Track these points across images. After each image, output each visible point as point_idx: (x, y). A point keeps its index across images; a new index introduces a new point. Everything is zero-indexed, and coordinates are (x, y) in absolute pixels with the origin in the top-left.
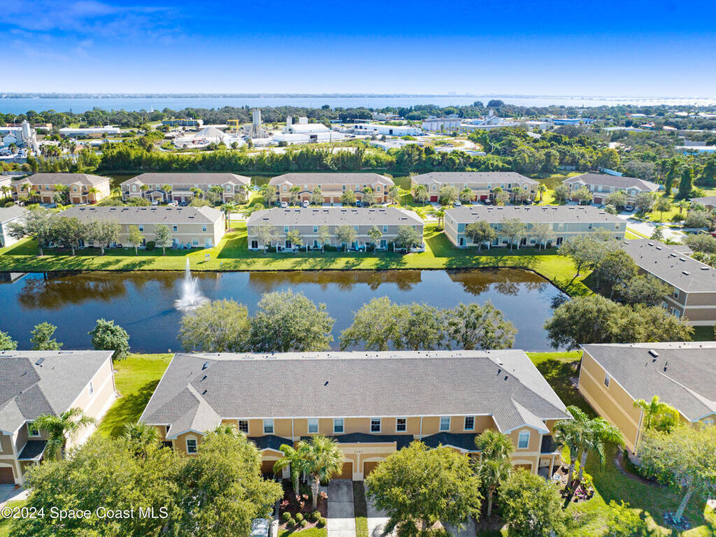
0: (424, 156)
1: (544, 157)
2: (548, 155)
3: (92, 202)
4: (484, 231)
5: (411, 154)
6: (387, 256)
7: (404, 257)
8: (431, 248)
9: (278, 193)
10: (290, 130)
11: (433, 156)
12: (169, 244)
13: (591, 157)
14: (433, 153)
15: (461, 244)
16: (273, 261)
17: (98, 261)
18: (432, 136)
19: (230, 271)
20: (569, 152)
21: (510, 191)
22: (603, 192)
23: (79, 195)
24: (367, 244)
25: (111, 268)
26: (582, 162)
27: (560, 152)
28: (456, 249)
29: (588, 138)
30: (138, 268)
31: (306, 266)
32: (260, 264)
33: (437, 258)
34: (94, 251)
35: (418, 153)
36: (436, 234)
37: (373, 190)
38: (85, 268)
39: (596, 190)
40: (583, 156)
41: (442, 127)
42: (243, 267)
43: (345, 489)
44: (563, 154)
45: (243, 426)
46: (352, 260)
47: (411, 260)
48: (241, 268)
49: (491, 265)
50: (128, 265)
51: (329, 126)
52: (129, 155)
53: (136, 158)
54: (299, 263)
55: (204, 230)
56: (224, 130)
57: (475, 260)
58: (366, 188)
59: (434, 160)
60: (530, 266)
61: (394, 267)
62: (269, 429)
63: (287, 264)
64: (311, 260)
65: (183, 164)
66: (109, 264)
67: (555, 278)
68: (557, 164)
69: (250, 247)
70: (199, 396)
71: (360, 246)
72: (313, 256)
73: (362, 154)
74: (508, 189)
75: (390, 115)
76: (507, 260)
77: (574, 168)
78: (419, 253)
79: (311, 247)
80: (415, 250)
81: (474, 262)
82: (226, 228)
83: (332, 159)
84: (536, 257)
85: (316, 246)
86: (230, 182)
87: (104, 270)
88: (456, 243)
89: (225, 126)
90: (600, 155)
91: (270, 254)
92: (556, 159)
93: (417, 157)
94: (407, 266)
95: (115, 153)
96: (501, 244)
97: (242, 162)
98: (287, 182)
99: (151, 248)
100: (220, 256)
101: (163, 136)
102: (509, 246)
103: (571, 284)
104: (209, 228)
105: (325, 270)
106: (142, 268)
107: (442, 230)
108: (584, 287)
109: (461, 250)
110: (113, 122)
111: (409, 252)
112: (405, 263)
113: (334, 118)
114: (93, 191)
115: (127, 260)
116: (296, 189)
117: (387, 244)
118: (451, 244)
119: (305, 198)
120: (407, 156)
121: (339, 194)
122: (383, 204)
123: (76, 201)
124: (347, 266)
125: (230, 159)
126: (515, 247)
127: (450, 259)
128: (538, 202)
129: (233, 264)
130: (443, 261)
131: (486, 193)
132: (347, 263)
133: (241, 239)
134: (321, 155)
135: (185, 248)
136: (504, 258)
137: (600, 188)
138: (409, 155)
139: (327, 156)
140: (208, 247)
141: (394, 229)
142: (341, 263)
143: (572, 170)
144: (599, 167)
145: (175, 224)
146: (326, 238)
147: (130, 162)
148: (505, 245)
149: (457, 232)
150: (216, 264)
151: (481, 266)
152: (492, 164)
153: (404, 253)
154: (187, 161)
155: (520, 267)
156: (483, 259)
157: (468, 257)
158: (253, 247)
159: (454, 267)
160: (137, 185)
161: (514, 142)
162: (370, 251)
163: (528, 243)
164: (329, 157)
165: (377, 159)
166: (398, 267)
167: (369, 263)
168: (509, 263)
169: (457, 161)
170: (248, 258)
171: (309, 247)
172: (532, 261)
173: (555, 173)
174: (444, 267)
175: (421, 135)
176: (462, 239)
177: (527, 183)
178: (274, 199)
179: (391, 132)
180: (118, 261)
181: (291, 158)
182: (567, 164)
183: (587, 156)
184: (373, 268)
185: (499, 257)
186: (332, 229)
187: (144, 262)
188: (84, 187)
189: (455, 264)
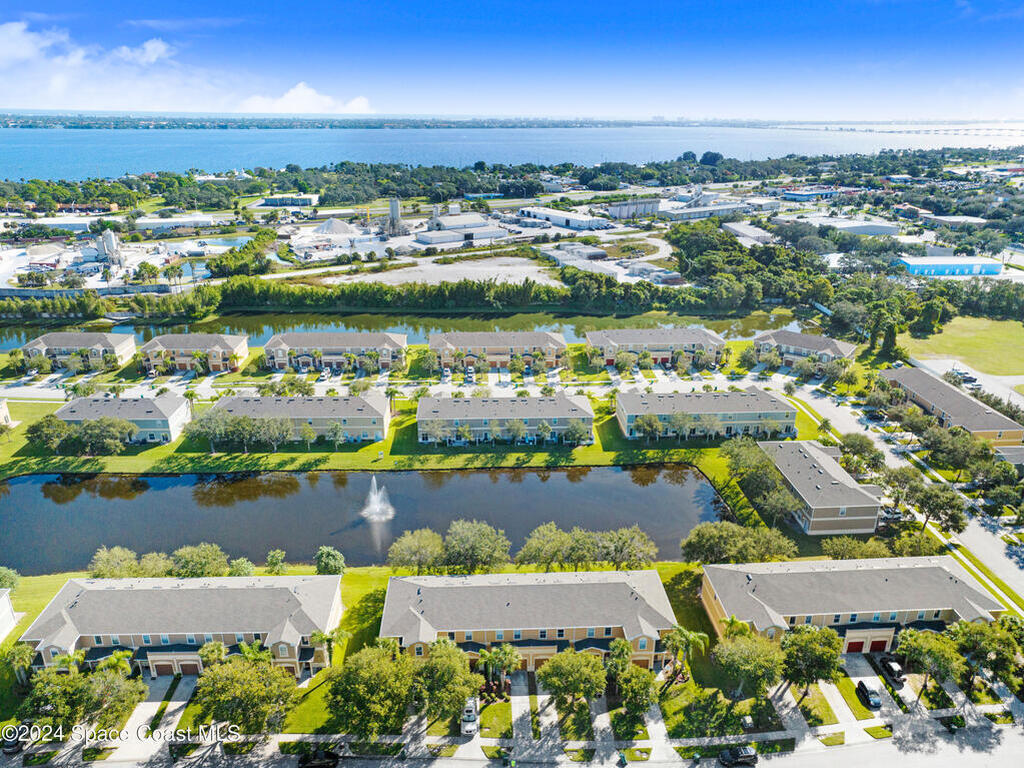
0: (604, 289)
1: (744, 291)
2: (749, 288)
3: (234, 370)
4: (651, 426)
5: (589, 287)
6: (557, 450)
7: (574, 451)
8: (600, 439)
9: (439, 357)
10: (438, 225)
11: (614, 290)
12: (341, 440)
13: (802, 287)
14: (614, 285)
15: (630, 434)
16: (444, 459)
17: (274, 459)
18: (620, 228)
19: (405, 470)
20: (775, 281)
21: (693, 352)
22: (795, 354)
23: (219, 362)
24: (537, 436)
25: (289, 467)
26: (790, 294)
27: (763, 282)
28: (626, 439)
30: (315, 468)
31: (478, 464)
32: (433, 462)
33: (606, 453)
34: (266, 447)
35: (596, 286)
36: (608, 417)
37: (543, 354)
38: (262, 468)
39: (788, 352)
40: (792, 285)
41: (634, 215)
42: (417, 465)
43: (522, 677)
44: (767, 285)
45: (452, 635)
46: (522, 455)
47: (581, 455)
48: (415, 467)
49: (657, 460)
50: (304, 464)
52: (252, 289)
54: (471, 460)
55: (374, 423)
56: (351, 220)
57: (642, 454)
58: (536, 353)
59: (616, 295)
60: (694, 462)
61: (563, 464)
62: (469, 638)
63: (458, 461)
64: (482, 456)
65: (318, 300)
66: (283, 463)
67: (715, 478)
68: (759, 298)
69: (420, 440)
70: (419, 616)
71: (529, 438)
72: (485, 452)
73: (531, 288)
74: (692, 349)
75: (566, 180)
76: (674, 454)
77: (781, 300)
78: (589, 445)
79: (482, 439)
80: (584, 443)
81: (641, 457)
82: (391, 412)
83: (496, 292)
84: (702, 450)
85: (486, 439)
86: (386, 346)
87: (283, 471)
88: (626, 434)
89: (351, 211)
90: (811, 286)
91: (441, 449)
92: (758, 292)
93: (595, 291)
94: (576, 463)
96: (670, 434)
97: (388, 298)
98: (449, 346)
99: (323, 444)
100: (393, 452)
102: (677, 437)
103: (727, 486)
104: (378, 422)
105: (496, 468)
106: (319, 468)
107: (613, 413)
108: (739, 489)
109: (630, 441)
111: (578, 445)
112: (574, 460)
114: (235, 358)
115: (303, 458)
116: (459, 355)
117: (556, 435)
118: (621, 431)
119: (471, 364)
121: (507, 358)
122: (555, 369)
123: (217, 369)
124: (517, 464)
125: (375, 293)
126: (683, 437)
127: (618, 453)
128: (723, 366)
129: (407, 463)
130: (611, 456)
131: (668, 355)
132: (518, 459)
133: (407, 427)
134: (483, 289)
135: (355, 441)
136: (671, 452)
137: (792, 350)
138: (587, 289)
139: (489, 289)
140: (379, 439)
141: (564, 421)
142: (511, 460)
143: (778, 304)
144: (810, 300)
145: (344, 418)
146: (496, 431)
147: (254, 298)
148: (674, 435)
149: (627, 421)
150: (391, 462)
151: (647, 462)
152: (684, 299)
153: (573, 446)
154: (323, 296)
155: (685, 463)
156: (651, 453)
157: (635, 451)
158: (424, 439)
159: (622, 463)
160: (283, 350)
162: (540, 445)
163: (698, 433)
164: (492, 293)
165: (548, 291)
166: (567, 464)
167: (540, 459)
168: (676, 458)
169: (643, 296)
170: (420, 454)
171: (478, 440)
172: (697, 455)
173: (757, 310)
174: (611, 463)
175: (606, 228)
176: (631, 430)
177: (712, 344)
178: (436, 367)
179: (568, 222)
180: (293, 460)
181: (447, 293)
182: (771, 296)
183: (797, 285)
184: (543, 465)
185: (666, 451)
186: (502, 423)
187: (319, 460)
188: (224, 353)
189: (622, 460)
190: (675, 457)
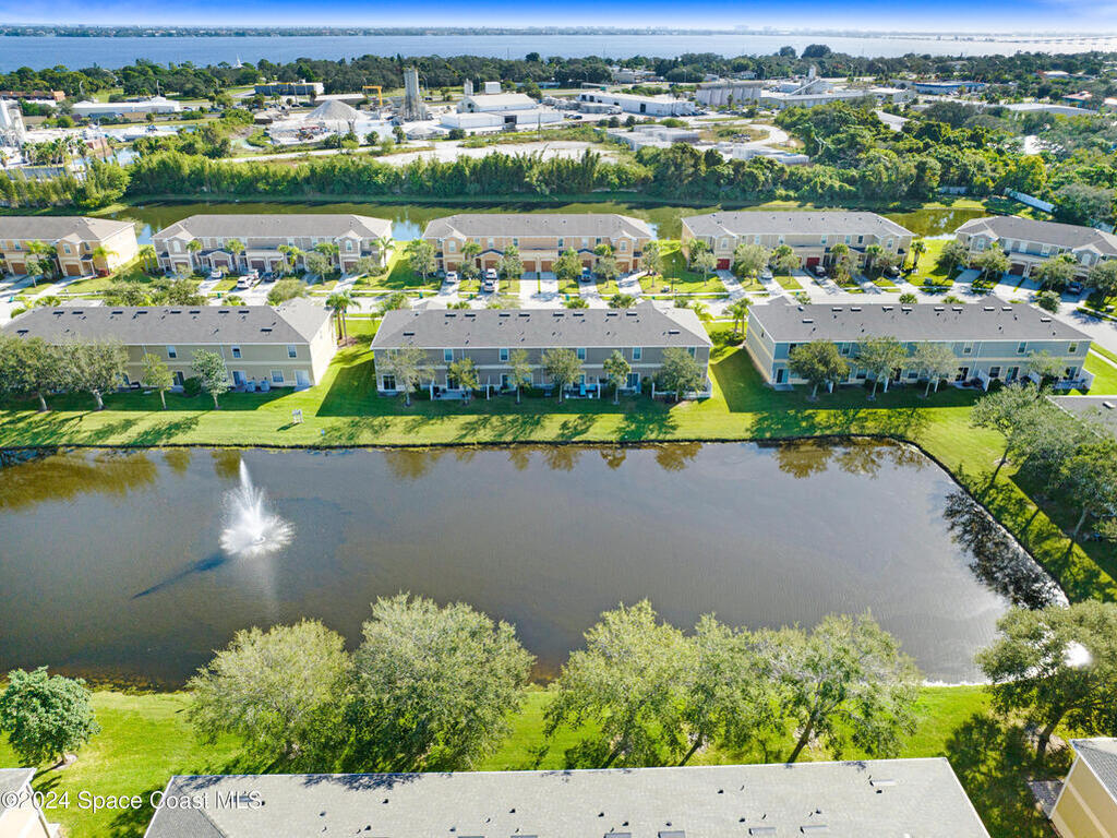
0: (703, 167)
1: (914, 171)
2: (922, 167)
3: (102, 274)
4: (826, 364)
5: (681, 165)
6: (642, 408)
7: (673, 411)
8: (722, 389)
9: (440, 254)
10: (470, 106)
11: (719, 168)
12: (224, 383)
13: (994, 170)
14: (719, 161)
15: (779, 380)
16: (423, 423)
17: (89, 423)
18: (713, 115)
19: (340, 447)
20: (957, 161)
21: (862, 250)
22: (1028, 253)
23: (76, 260)
24: (602, 381)
25: (114, 440)
26: (978, 179)
27: (941, 160)
28: (770, 390)
29: (988, 132)
30: (164, 442)
31: (485, 435)
32: (397, 430)
33: (734, 414)
35: (692, 162)
36: (731, 351)
37: (613, 249)
38: (63, 440)
39: (1016, 251)
40: (981, 168)
41: (730, 100)
42: (366, 437)
44: (947, 164)
46: (572, 418)
47: (687, 419)
48: (361, 441)
49: (837, 430)
50: (146, 433)
51: (537, 96)
52: (180, 167)
53: (192, 172)
54: (471, 428)
55: (293, 355)
56: (358, 105)
57: (804, 419)
58: (601, 246)
59: (721, 176)
60: (910, 435)
61: (653, 436)
63: (447, 429)
64: (495, 420)
65: (276, 184)
66: (110, 430)
67: (960, 469)
68: (935, 184)
69: (381, 388)
71: (588, 386)
72: (500, 410)
73: (593, 165)
74: (859, 245)
75: (640, 71)
76: (866, 419)
77: (963, 190)
78: (701, 400)
79: (497, 387)
80: (692, 395)
81: (804, 424)
82: (341, 338)
83: (541, 173)
84: (920, 410)
85: (505, 386)
86: (352, 234)
87: (100, 447)
88: (770, 379)
89: (360, 96)
90: (1012, 167)
91: (418, 404)
92: (934, 175)
93: (691, 170)
94: (678, 434)
95: (155, 164)
96: (855, 380)
97: (380, 179)
98: (457, 234)
99: (192, 394)
100: (324, 411)
101: (252, 118)
102: (869, 385)
103: (992, 486)
104: (301, 352)
105: (521, 443)
106: (172, 441)
107: (740, 342)
108: (1019, 494)
109: (779, 393)
111: (681, 400)
112: (674, 428)
113: (548, 79)
114: (102, 253)
115: (147, 421)
117: (639, 380)
118: (759, 375)
119: (491, 264)
120: (673, 169)
121: (552, 256)
122: (631, 273)
123: (74, 272)
124: (563, 435)
125: (360, 173)
126: (879, 387)
127: (759, 416)
128: (908, 272)
129: (347, 431)
130: (745, 421)
131: (818, 253)
132: (564, 426)
134: (521, 167)
135: (258, 389)
136: (862, 414)
137: (1023, 247)
138: (678, 166)
139: (531, 168)
140: (302, 386)
141: (655, 354)
142: (552, 426)
143: (959, 195)
144: (1008, 190)
145: (236, 344)
146: (524, 373)
147: (183, 180)
148: (861, 381)
149: (772, 359)
150: (313, 429)
151: (818, 433)
152: (823, 184)
153: (672, 401)
154: (283, 177)
155: (892, 436)
156: (822, 416)
157: (792, 412)
158: (386, 388)
159: (768, 435)
160: (181, 242)
161: (859, 139)
162: (606, 398)
163: (904, 379)
164: (535, 171)
165: (619, 172)
166: (661, 437)
167: (607, 426)
168: (871, 426)
169: (762, 178)
170: (376, 414)
171: (491, 388)
172: (914, 421)
173: (930, 201)
174: (748, 435)
175: (694, 114)
176: (781, 372)
177: (892, 236)
178: (433, 268)
179: (643, 107)
180: (128, 424)
181: (467, 172)
182: (952, 184)
183: (988, 168)
184: (614, 438)
185: (852, 412)
186: (534, 356)
187: (177, 426)
188: (85, 246)
189: (769, 428)
190: (869, 424)
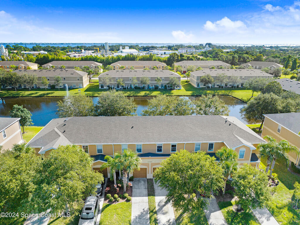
0: (179, 58)
2: (234, 57)
4: (209, 79)
5: (174, 57)
6: (164, 90)
7: (172, 91)
8: (184, 88)
9: (114, 69)
10: (121, 52)
11: (183, 58)
13: (251, 59)
14: (183, 56)
15: (198, 86)
17: (27, 93)
19: (90, 97)
24: (155, 86)
25: (33, 95)
27: (238, 56)
28: (196, 88)
29: (250, 52)
30: (46, 96)
31: (126, 95)
33: (187, 92)
34: (26, 89)
35: (177, 56)
36: (186, 83)
37: (157, 68)
38: (20, 96)
40: (248, 58)
41: (187, 51)
42: (96, 95)
43: (143, 182)
44: (240, 57)
45: (86, 149)
46: (147, 92)
47: (176, 92)
48: (95, 95)
50: (41, 94)
53: (51, 59)
54: (123, 94)
55: (78, 80)
56: (93, 53)
57: (205, 92)
58: (154, 67)
60: (230, 94)
62: (99, 151)
64: (128, 92)
67: (242, 98)
68: (237, 61)
69: (100, 88)
70: (60, 133)
71: (151, 87)
72: (130, 91)
73: (152, 57)
74: (218, 68)
75: (164, 48)
76: (219, 92)
78: (179, 89)
79: (129, 88)
80: (177, 88)
81: (204, 93)
82: (90, 81)
83: (139, 59)
84: (232, 91)
85: (131, 87)
86: (92, 65)
87: (30, 97)
88: (196, 86)
89: (93, 51)
90: (256, 57)
91: (109, 90)
92: (236, 59)
93: (177, 58)
95: (42, 57)
96: (216, 86)
98: (119, 65)
99: (53, 88)
100: (86, 91)
101: (66, 54)
102: (220, 87)
105: (135, 96)
106: (48, 96)
107: (189, 82)
109: (198, 88)
110: (44, 50)
111: (174, 90)
112: (172, 94)
113: (141, 49)
114: (29, 68)
115: (41, 92)
116: (122, 67)
117: (164, 86)
118: (193, 87)
120: (172, 58)
124: (145, 95)
126: (222, 87)
127: (193, 92)
129: (92, 94)
130: (189, 93)
132: (146, 93)
133: (96, 85)
135: (69, 88)
138: (173, 57)
139: (137, 58)
140: (80, 88)
141: (167, 78)
142: (142, 93)
145: (64, 77)
146: (136, 83)
148: (218, 87)
149: (196, 81)
150: (84, 94)
153: (171, 89)
155: (225, 95)
156: (208, 92)
157: (201, 91)
158: (101, 87)
159: (195, 95)
160: (50, 66)
161: (218, 53)
162: (156, 89)
163: (228, 86)
166: (169, 95)
167: (156, 93)
169: (194, 60)
170: (99, 91)
171: (127, 87)
172: (231, 92)
174: (191, 95)
176: (198, 84)
177: (226, 65)
179: (165, 53)
180: (37, 93)
181: (121, 59)
183: (250, 58)
185: (216, 91)
187: (49, 93)
188: (25, 67)
189: (195, 94)
190: (220, 93)
